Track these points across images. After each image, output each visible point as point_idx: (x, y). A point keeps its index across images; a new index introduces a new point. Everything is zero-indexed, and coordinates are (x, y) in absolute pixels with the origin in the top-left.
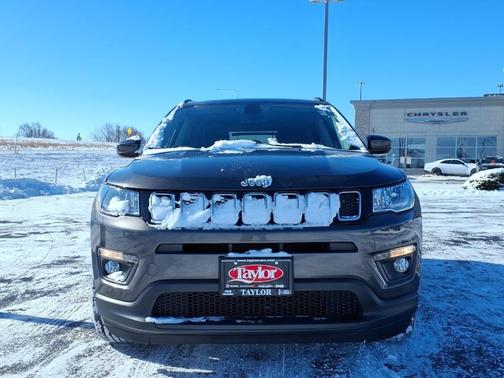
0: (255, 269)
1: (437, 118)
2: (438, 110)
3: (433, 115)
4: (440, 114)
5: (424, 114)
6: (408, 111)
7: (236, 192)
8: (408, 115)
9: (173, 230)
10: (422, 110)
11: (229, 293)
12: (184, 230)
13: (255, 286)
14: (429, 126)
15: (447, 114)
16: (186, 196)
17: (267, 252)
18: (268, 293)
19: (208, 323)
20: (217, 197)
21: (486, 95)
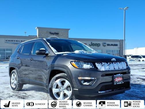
0: (118, 78)
1: (16, 42)
2: (16, 39)
3: (15, 41)
4: (17, 41)
5: (12, 41)
6: (6, 39)
7: (111, 62)
8: (6, 41)
9: (104, 71)
10: (11, 39)
11: (115, 84)
12: (106, 71)
13: (119, 82)
14: (13, 45)
15: (19, 41)
16: (103, 63)
17: (119, 75)
18: (121, 83)
19: (110, 91)
20: (109, 63)
21: (29, 36)
